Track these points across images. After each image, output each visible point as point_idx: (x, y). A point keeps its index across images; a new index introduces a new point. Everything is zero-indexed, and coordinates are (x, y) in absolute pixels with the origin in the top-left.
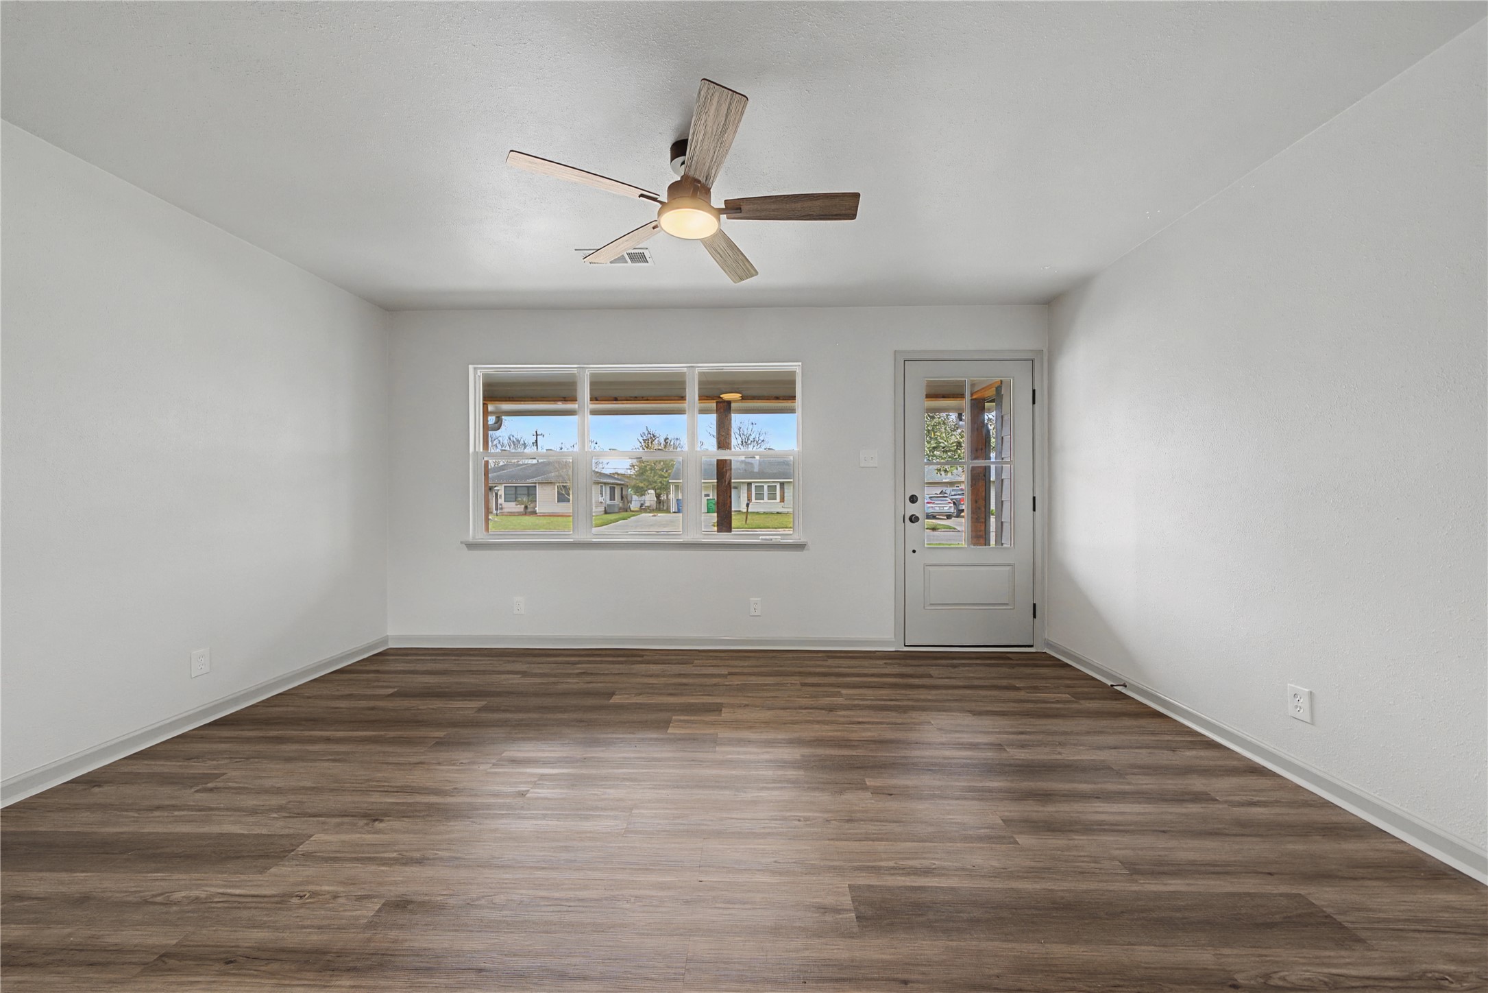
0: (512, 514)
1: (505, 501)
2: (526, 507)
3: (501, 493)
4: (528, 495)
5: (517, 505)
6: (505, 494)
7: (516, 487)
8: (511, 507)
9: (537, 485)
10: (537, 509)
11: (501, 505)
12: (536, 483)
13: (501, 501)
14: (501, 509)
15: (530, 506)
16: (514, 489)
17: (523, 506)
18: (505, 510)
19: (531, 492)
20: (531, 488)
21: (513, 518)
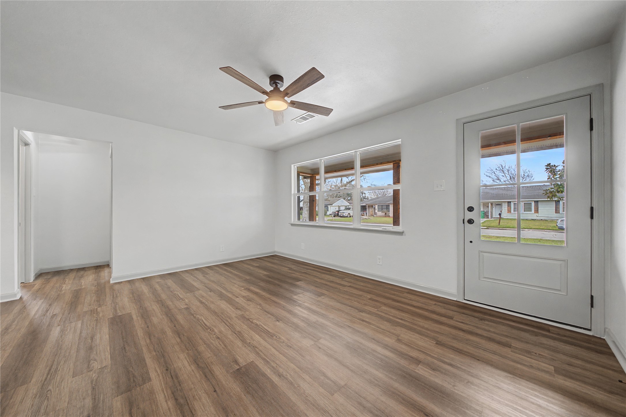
0: (380, 216)
1: (378, 211)
2: (386, 214)
3: (376, 207)
4: (387, 209)
5: (382, 213)
6: (378, 208)
7: (382, 205)
8: (380, 213)
9: (390, 205)
10: (390, 214)
11: (376, 213)
12: (389, 204)
13: (376, 211)
14: (376, 214)
15: (387, 213)
16: (381, 206)
17: (384, 213)
18: (378, 215)
19: (388, 208)
20: (387, 206)
21: (382, 218)
